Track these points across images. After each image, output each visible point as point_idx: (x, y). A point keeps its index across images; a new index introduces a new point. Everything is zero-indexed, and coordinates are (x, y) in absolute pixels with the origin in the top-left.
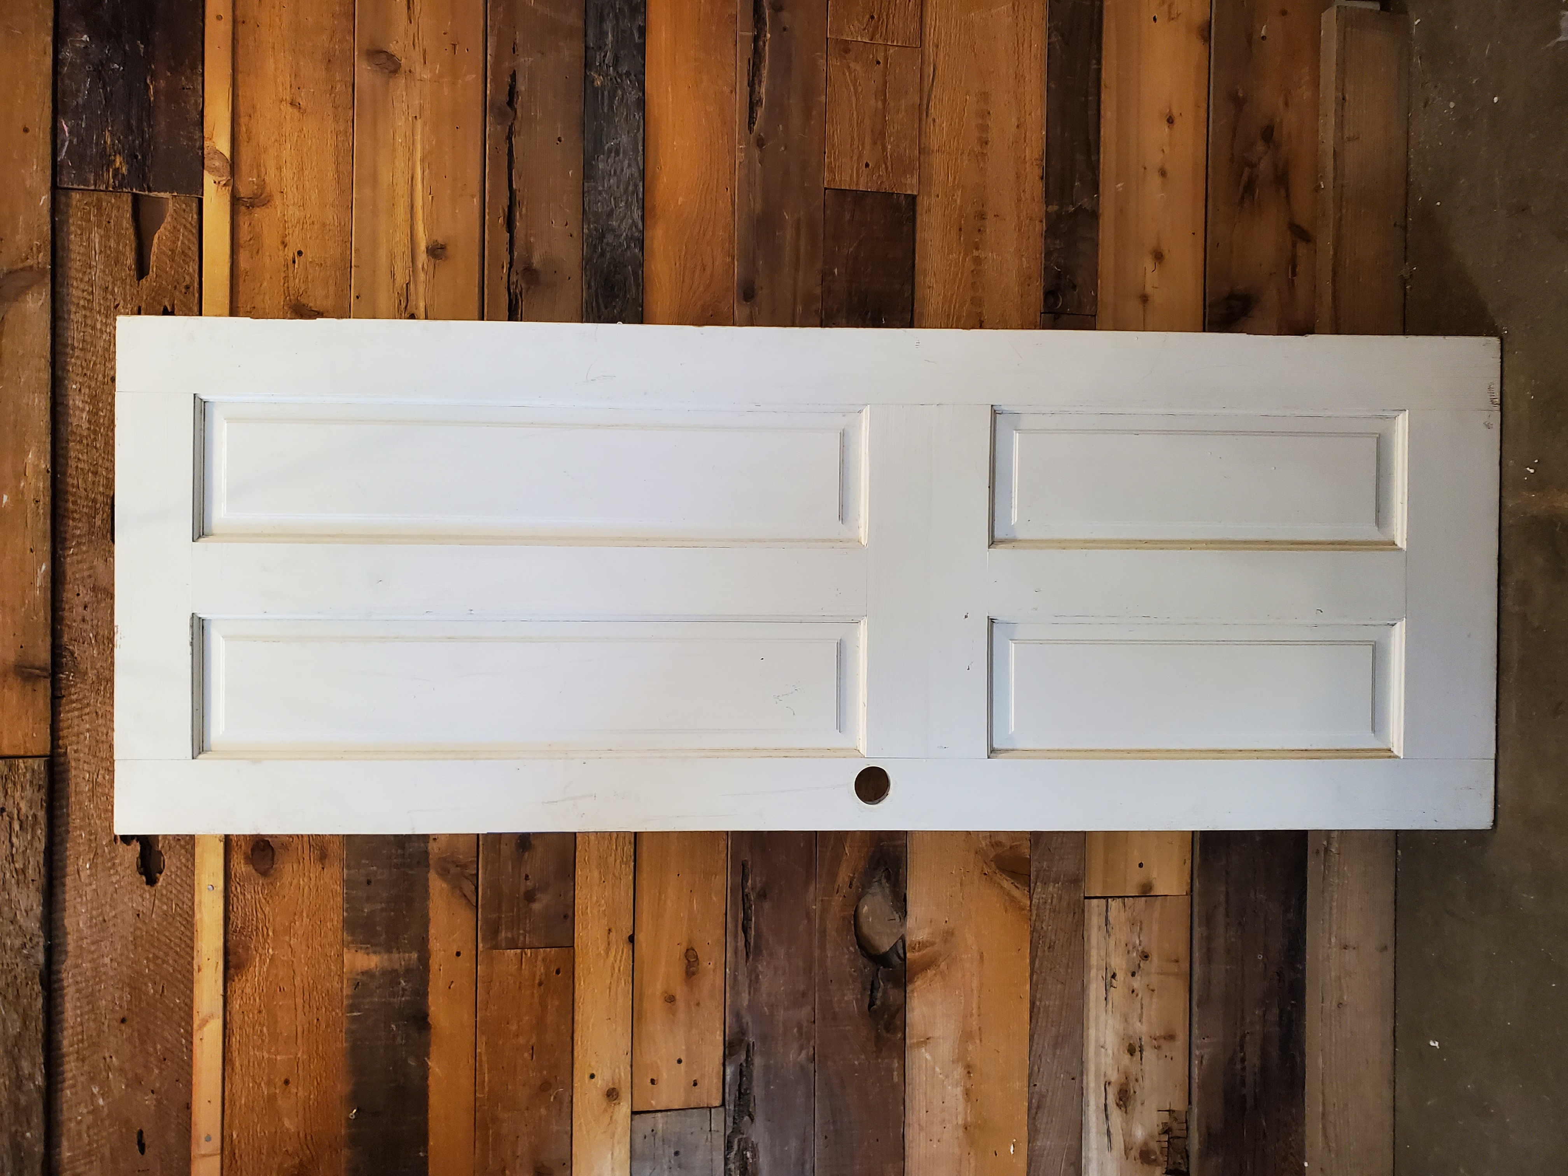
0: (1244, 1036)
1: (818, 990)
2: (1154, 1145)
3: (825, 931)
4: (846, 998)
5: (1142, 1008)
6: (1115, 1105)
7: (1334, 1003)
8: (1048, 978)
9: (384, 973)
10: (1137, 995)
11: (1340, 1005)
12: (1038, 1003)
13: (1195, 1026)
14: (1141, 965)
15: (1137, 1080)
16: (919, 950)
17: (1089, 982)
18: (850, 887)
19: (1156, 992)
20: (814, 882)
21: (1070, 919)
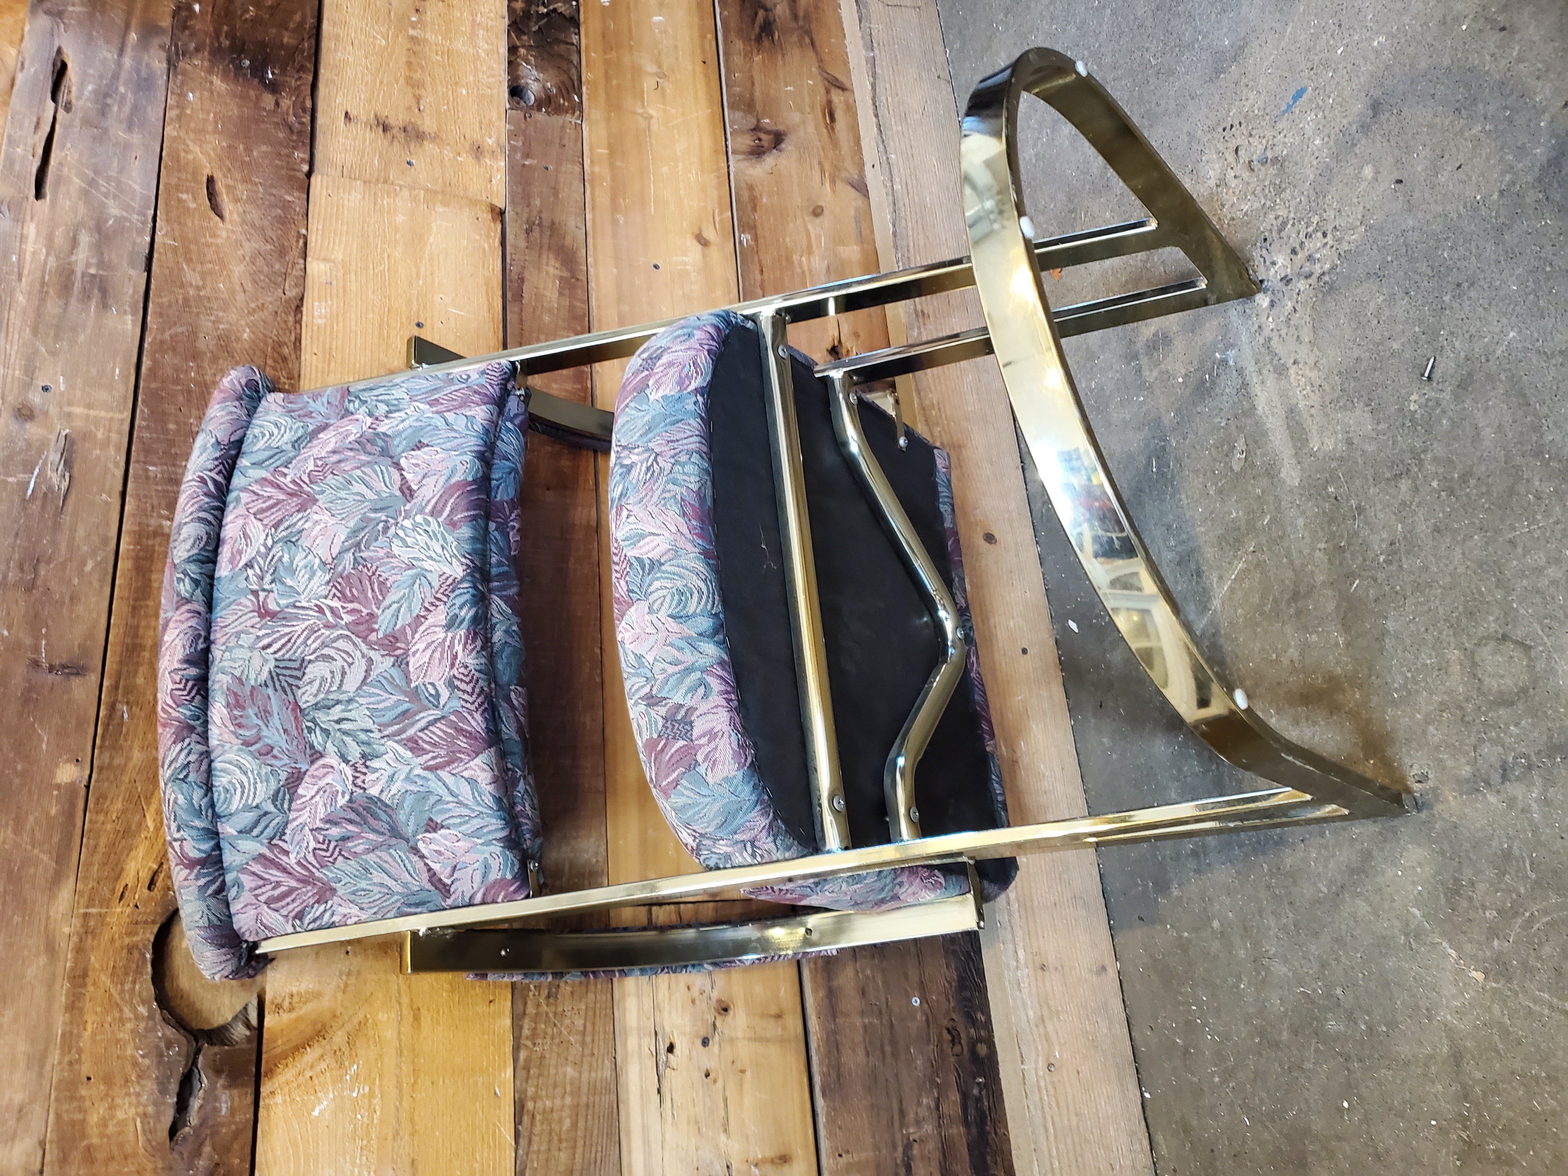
0: (908, 1146)
1: (57, 1100)
3: (85, 975)
4: (120, 1115)
5: (726, 1106)
7: (1040, 1063)
8: (547, 1055)
10: (715, 1081)
11: (1050, 1065)
12: (530, 1105)
13: (822, 1132)
14: (718, 1025)
16: (291, 1009)
17: (626, 1058)
18: (149, 888)
19: (748, 1074)
20: (72, 879)
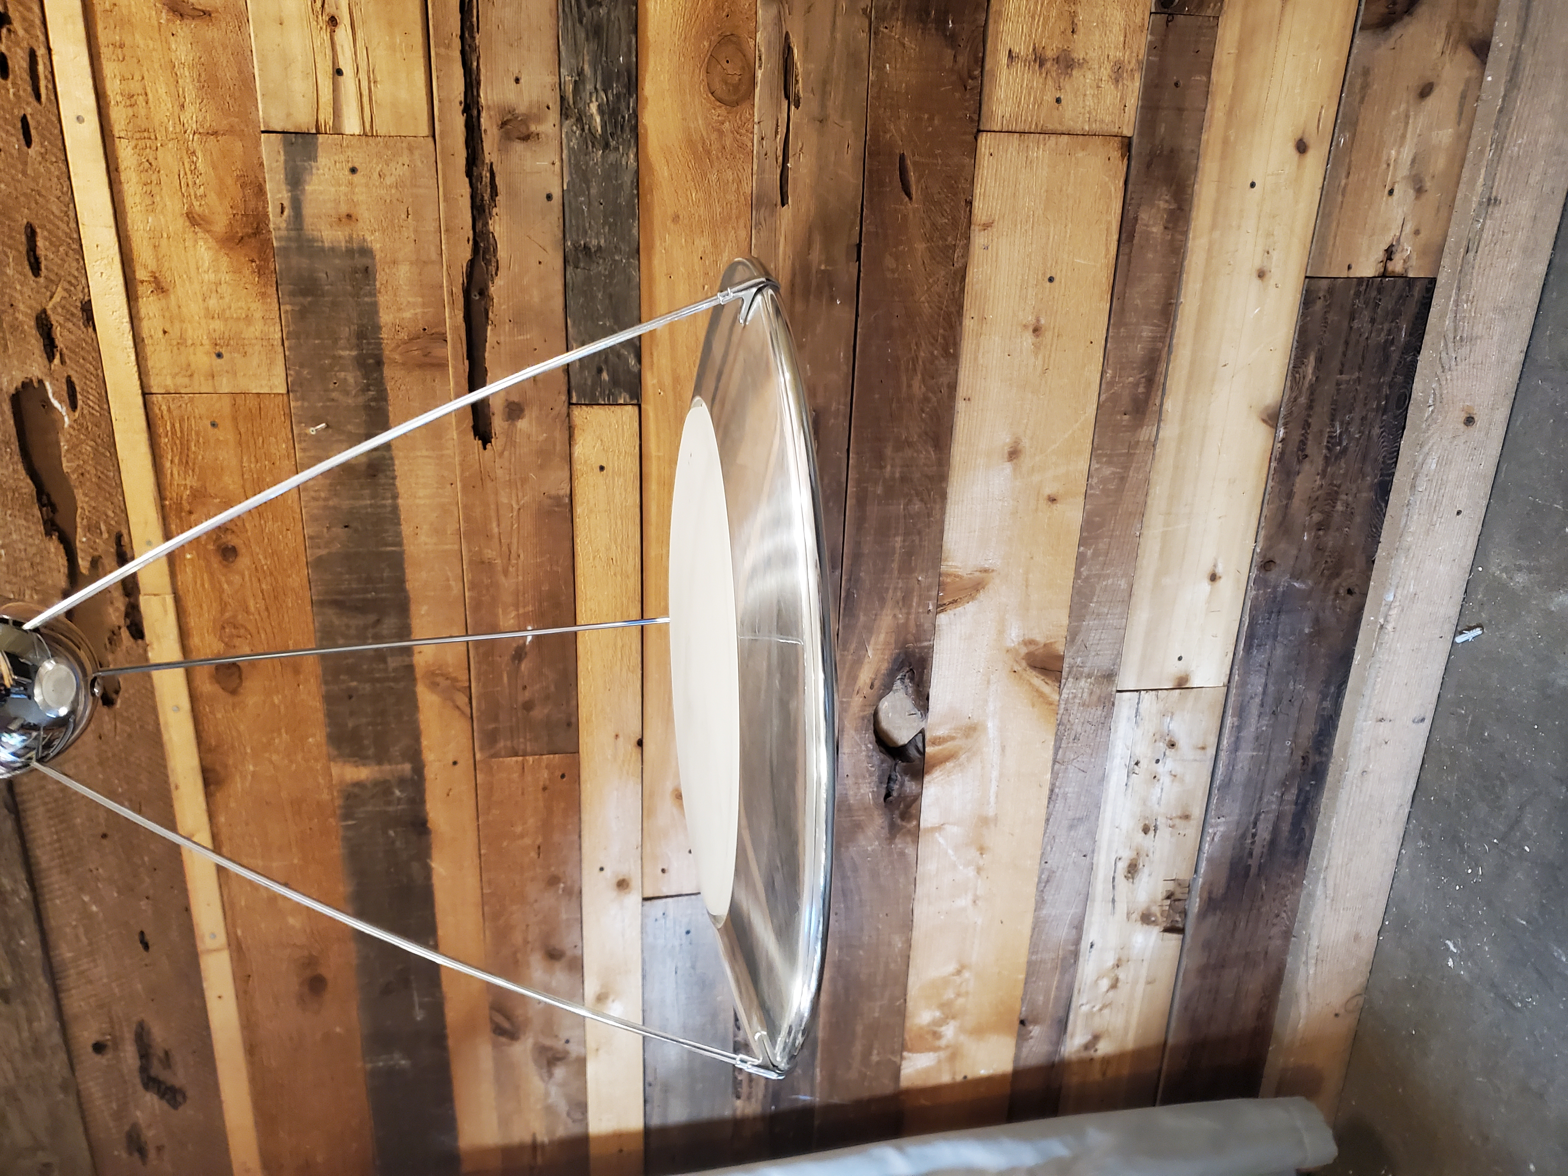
0: (1258, 815)
2: (1156, 910)
4: (862, 791)
6: (1123, 877)
8: (1069, 767)
9: (376, 783)
10: (1158, 780)
12: (1057, 790)
13: (1213, 806)
14: (1167, 753)
15: (1147, 856)
16: (939, 744)
17: (1111, 770)
18: (871, 687)
19: (1178, 777)
21: (1099, 712)
